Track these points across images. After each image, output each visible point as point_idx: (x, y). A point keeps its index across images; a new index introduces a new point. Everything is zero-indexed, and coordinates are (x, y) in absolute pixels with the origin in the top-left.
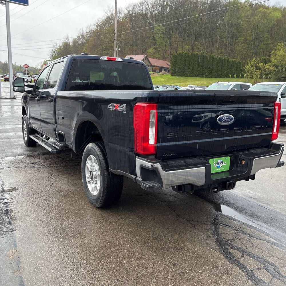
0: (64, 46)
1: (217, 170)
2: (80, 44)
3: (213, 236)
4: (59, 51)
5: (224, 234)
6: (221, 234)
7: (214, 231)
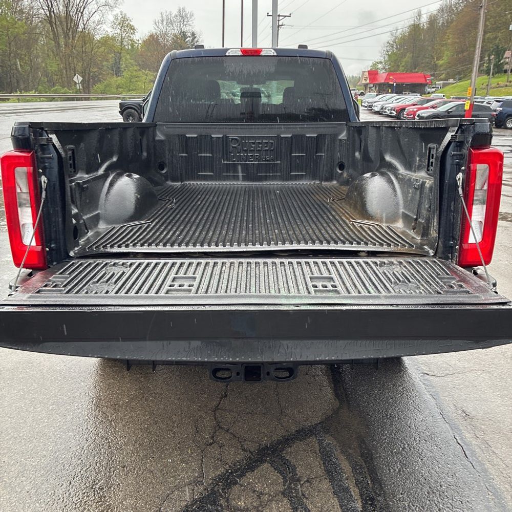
0: (410, 33)
2: (443, 23)
3: (212, 483)
4: (401, 43)
5: (245, 486)
6: (240, 484)
7: (232, 472)
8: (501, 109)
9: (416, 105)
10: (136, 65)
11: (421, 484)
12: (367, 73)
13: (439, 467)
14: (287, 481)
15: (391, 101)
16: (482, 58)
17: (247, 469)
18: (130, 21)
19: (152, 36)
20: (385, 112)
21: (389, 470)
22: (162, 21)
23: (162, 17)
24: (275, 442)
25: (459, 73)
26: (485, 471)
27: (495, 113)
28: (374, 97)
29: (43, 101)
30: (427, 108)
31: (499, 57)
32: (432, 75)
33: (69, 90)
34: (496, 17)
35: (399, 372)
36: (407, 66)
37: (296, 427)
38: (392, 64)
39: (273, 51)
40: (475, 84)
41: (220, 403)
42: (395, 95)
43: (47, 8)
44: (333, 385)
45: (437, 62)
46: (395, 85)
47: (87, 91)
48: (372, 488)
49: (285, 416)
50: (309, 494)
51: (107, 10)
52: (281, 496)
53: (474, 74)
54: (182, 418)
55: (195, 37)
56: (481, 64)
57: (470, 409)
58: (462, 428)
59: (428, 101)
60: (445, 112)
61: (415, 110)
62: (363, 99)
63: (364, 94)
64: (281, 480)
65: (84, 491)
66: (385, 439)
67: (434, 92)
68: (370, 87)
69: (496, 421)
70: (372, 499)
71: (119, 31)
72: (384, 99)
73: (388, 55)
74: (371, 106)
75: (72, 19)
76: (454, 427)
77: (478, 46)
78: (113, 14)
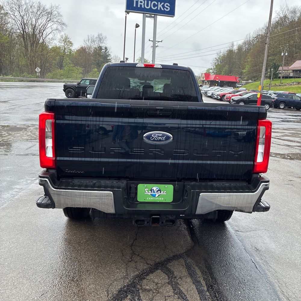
0: (228, 54)
1: (152, 199)
2: (246, 50)
3: (133, 278)
4: (223, 59)
5: (149, 280)
6: (147, 279)
7: (142, 274)
8: (277, 98)
9: (231, 93)
10: (72, 64)
11: (235, 279)
12: (204, 75)
13: (244, 272)
14: (170, 278)
15: (217, 91)
16: (266, 70)
17: (150, 272)
18: (70, 39)
19: (82, 48)
20: (214, 96)
21: (220, 273)
22: (89, 40)
23: (89, 38)
24: (163, 261)
25: (254, 77)
26: (266, 274)
27: (274, 100)
28: (207, 88)
29: (16, 82)
30: (237, 95)
31: (276, 69)
32: (239, 78)
33: (32, 75)
34: (274, 48)
35: (224, 230)
36: (226, 72)
37: (173, 254)
38: (217, 70)
39: (160, 66)
40: (262, 84)
41: (133, 242)
42: (220, 87)
43: (21, 29)
44: (190, 235)
45: (242, 71)
46: (219, 82)
47: (43, 77)
48: (212, 281)
49: (167, 249)
50: (181, 283)
51: (57, 32)
52: (167, 284)
53: (262, 79)
54: (115, 249)
55: (107, 50)
56: (266, 73)
57: (259, 247)
58: (254, 255)
59: (238, 92)
60: (247, 98)
61: (231, 96)
62: (201, 88)
63: (202, 86)
64: (167, 277)
65: (69, 281)
66: (217, 260)
67: (241, 87)
68: (205, 82)
69: (271, 252)
70: (212, 286)
71: (63, 44)
72: (214, 89)
73: (216, 65)
74: (206, 93)
75: (36, 37)
76: (251, 255)
77: (264, 64)
78: (60, 34)
